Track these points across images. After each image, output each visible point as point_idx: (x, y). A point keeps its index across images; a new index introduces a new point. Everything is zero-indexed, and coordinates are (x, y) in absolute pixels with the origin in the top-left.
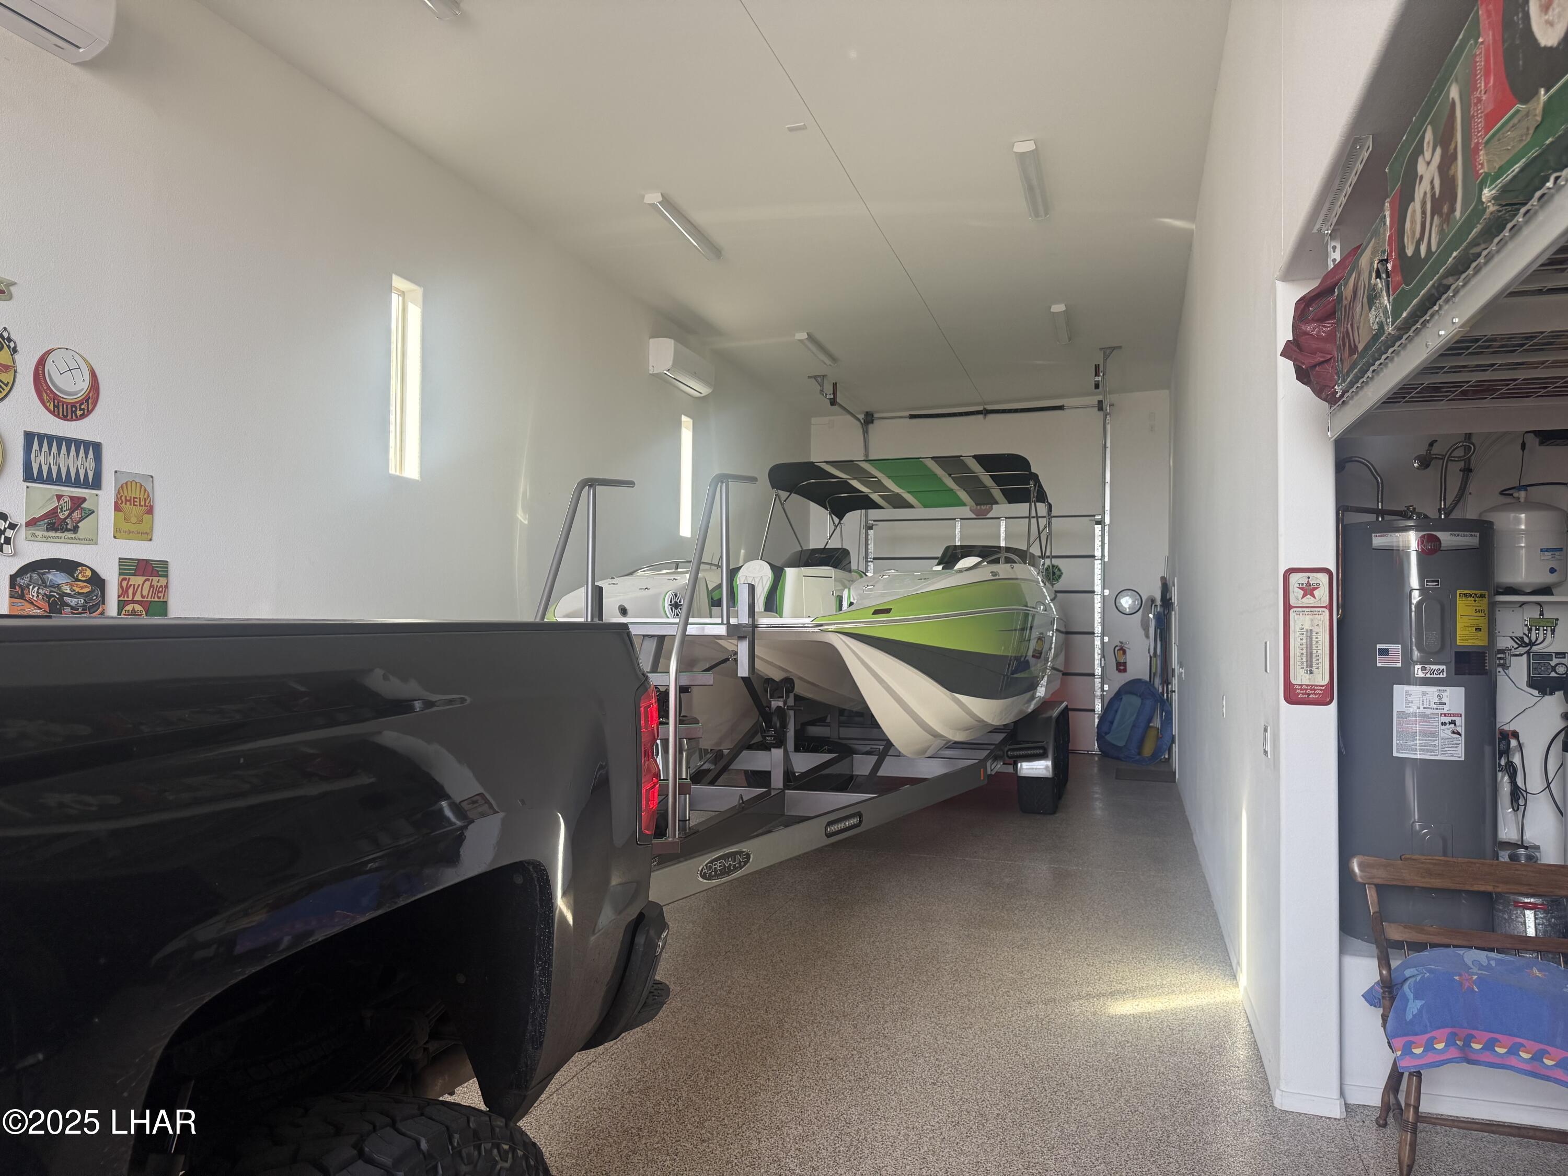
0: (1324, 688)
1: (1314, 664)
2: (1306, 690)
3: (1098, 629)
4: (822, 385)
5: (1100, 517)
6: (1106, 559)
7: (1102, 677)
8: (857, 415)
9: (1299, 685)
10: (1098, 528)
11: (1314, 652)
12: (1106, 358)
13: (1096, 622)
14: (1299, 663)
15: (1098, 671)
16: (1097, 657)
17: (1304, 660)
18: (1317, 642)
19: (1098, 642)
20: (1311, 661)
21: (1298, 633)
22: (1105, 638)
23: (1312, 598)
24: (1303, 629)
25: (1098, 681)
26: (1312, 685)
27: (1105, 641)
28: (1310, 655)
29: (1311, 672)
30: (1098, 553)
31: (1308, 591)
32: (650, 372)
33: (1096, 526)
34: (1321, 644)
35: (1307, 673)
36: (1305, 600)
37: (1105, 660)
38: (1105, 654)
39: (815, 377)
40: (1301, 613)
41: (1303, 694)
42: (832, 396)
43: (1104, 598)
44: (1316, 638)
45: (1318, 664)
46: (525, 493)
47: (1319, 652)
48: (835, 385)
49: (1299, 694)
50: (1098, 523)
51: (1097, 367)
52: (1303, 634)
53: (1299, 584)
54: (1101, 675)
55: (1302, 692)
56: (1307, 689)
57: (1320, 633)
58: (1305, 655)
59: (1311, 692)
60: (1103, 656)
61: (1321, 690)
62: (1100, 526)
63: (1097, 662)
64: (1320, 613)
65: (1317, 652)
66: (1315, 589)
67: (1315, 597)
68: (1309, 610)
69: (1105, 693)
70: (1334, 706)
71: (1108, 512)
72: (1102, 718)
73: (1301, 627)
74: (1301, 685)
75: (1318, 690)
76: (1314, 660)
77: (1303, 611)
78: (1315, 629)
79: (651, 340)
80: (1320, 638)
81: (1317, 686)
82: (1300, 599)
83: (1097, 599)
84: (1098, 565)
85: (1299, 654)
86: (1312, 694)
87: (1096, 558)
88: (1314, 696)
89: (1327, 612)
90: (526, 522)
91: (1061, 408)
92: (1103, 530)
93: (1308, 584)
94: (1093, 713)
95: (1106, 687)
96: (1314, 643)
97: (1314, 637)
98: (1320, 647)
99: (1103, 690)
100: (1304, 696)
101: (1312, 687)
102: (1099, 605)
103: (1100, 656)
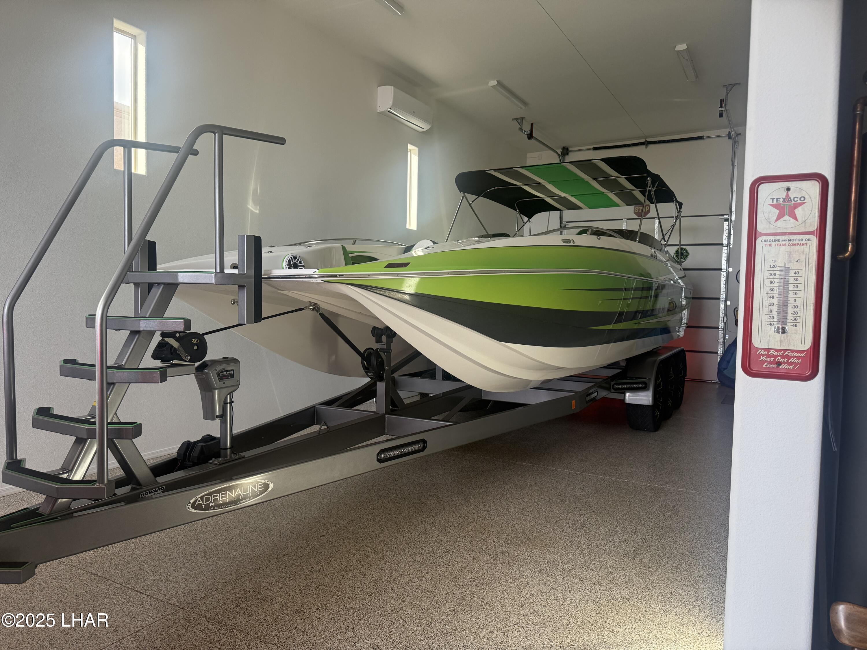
0: (803, 355)
1: (790, 318)
2: (775, 357)
3: (723, 295)
4: (521, 124)
5: (728, 216)
6: (731, 246)
7: (724, 329)
8: (556, 150)
9: (765, 350)
10: (726, 224)
11: (791, 300)
12: (727, 93)
13: (722, 291)
14: (765, 318)
15: (722, 325)
16: (721, 315)
17: (775, 312)
18: (796, 287)
19: (722, 305)
20: (786, 316)
21: (767, 274)
22: (728, 302)
23: (792, 220)
24: (775, 266)
25: (721, 332)
26: (785, 350)
27: (728, 304)
28: (784, 304)
29: (784, 331)
30: (725, 242)
31: (787, 210)
32: (378, 111)
33: (725, 222)
34: (802, 288)
35: (778, 332)
36: (780, 223)
37: (727, 318)
38: (728, 314)
39: (517, 119)
40: (773, 243)
41: (770, 363)
42: (529, 133)
43: (728, 273)
44: (795, 280)
45: (795, 319)
46: (255, 190)
47: (799, 301)
48: (532, 125)
49: (763, 362)
50: (726, 220)
51: (722, 101)
52: (774, 274)
53: (773, 199)
54: (724, 328)
55: (768, 359)
56: (777, 356)
57: (802, 273)
58: (776, 306)
59: (782, 360)
60: (726, 314)
61: (798, 358)
62: (727, 222)
63: (721, 319)
64: (804, 242)
65: (795, 300)
66: (796, 206)
67: (796, 219)
68: (786, 237)
69: (726, 341)
70: (818, 382)
71: (734, 212)
72: (722, 358)
73: (773, 263)
74: (768, 350)
75: (794, 357)
76: (790, 313)
77: (776, 240)
78: (794, 266)
79: (380, 89)
80: (801, 280)
81: (792, 351)
82: (773, 222)
83: (723, 274)
84: (725, 250)
85: (766, 304)
86: (784, 363)
87: (724, 245)
88: (787, 367)
89: (814, 241)
90: (257, 212)
91: (701, 138)
92: (729, 226)
93: (787, 199)
94: (716, 355)
95: (727, 337)
96: (791, 286)
97: (791, 280)
98: (801, 294)
99: (724, 338)
100: (772, 366)
101: (785, 353)
102: (725, 279)
103: (723, 315)
